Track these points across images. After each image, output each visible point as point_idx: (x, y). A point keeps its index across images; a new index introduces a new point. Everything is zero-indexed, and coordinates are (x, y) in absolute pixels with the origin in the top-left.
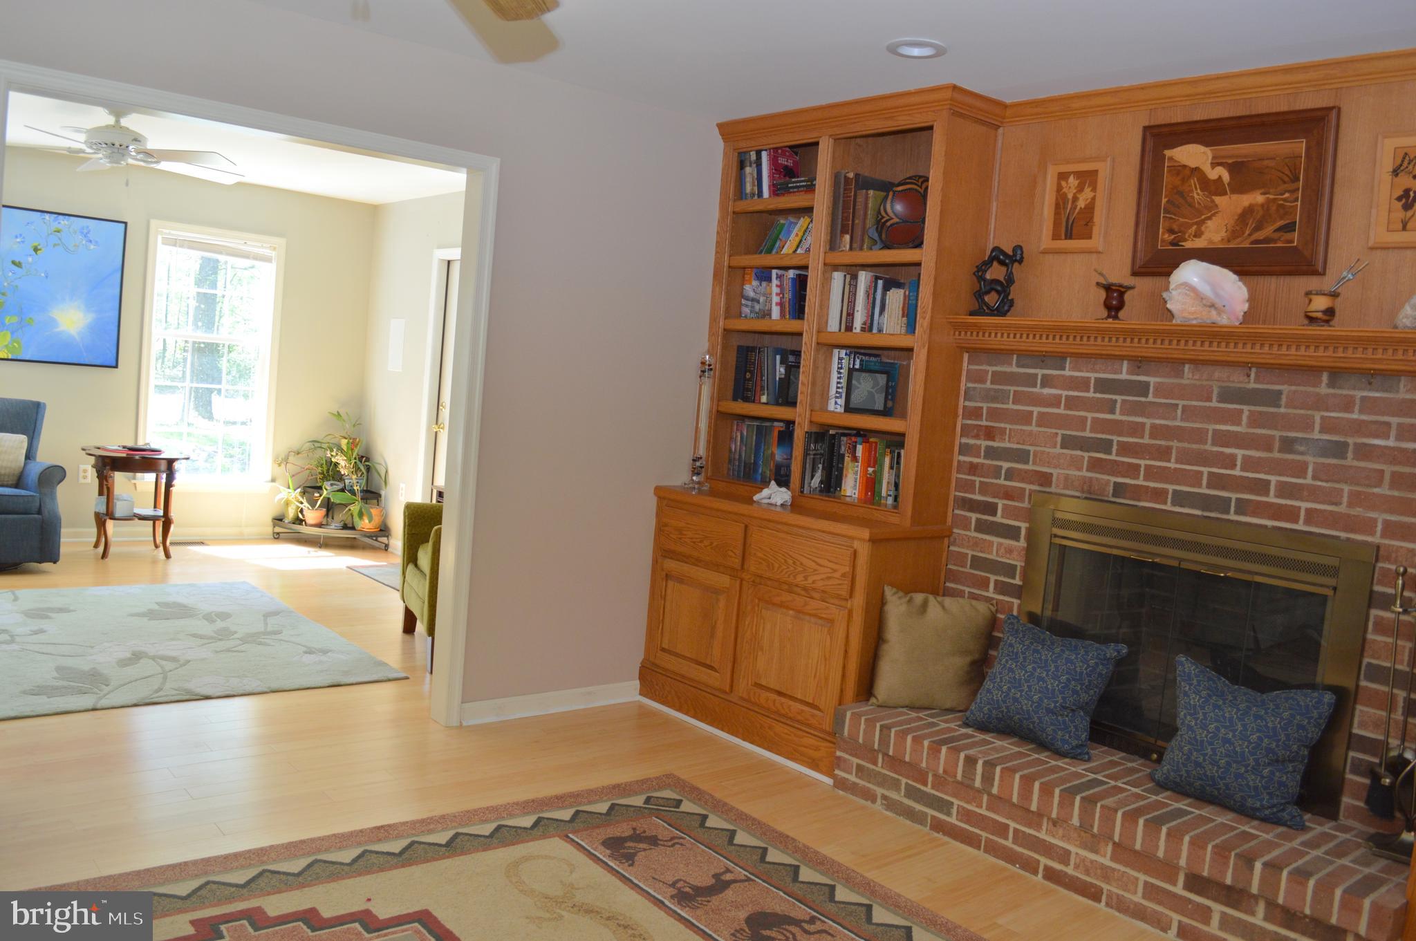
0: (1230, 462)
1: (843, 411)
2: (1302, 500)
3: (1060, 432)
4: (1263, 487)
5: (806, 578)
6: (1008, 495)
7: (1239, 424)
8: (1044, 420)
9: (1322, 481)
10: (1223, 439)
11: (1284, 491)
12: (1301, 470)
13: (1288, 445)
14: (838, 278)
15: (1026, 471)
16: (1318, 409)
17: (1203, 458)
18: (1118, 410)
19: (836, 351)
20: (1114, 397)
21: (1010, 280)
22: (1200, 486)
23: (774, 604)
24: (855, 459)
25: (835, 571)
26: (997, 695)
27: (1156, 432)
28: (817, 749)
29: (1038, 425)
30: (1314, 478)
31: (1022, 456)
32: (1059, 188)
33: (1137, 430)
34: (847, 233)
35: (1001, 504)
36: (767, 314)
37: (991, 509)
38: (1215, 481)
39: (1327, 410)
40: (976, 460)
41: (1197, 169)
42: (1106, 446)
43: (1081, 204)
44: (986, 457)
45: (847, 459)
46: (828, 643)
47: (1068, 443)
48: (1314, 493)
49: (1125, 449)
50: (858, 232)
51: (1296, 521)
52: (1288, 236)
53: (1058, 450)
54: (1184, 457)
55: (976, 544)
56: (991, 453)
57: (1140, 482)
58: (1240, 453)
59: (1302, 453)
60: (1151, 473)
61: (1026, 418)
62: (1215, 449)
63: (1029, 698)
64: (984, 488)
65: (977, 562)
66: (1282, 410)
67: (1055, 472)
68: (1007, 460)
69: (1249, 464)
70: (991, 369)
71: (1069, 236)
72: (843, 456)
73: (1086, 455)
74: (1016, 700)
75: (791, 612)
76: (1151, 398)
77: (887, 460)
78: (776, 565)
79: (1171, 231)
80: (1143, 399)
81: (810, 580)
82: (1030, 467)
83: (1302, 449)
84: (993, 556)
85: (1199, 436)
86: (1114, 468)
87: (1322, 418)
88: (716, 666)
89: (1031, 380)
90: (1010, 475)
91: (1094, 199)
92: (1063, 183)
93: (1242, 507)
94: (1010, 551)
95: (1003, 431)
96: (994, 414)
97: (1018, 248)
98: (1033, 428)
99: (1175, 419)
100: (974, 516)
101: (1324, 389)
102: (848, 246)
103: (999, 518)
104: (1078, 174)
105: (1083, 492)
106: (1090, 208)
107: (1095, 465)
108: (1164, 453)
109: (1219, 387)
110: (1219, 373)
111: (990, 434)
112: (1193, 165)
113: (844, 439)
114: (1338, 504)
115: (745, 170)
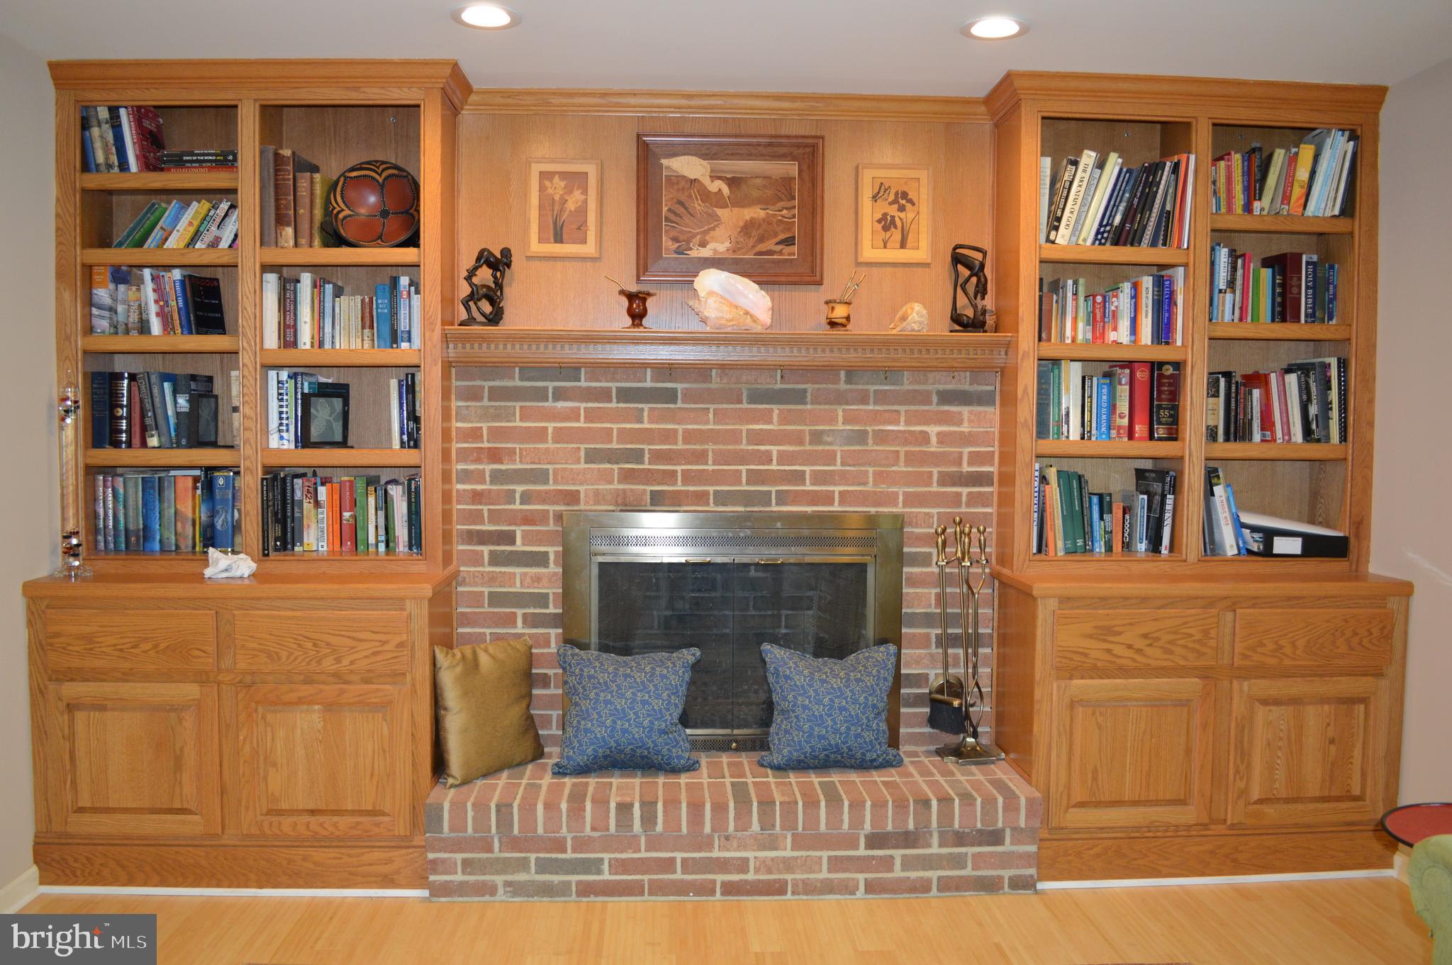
0: (767, 458)
1: (292, 446)
2: (835, 485)
3: (583, 447)
4: (799, 477)
5: (338, 660)
6: (528, 519)
7: (770, 422)
8: (560, 435)
9: (850, 466)
10: (756, 438)
11: (819, 478)
12: (830, 458)
13: (817, 437)
14: (271, 279)
15: (547, 492)
16: (840, 404)
17: (742, 458)
18: (646, 419)
19: (272, 374)
20: (640, 406)
21: (499, 285)
22: (740, 484)
23: (285, 704)
24: (317, 504)
25: (384, 643)
27: (689, 437)
28: (389, 861)
29: (556, 441)
30: (843, 464)
31: (542, 476)
32: (542, 189)
33: (669, 436)
34: (288, 225)
35: (519, 531)
36: (144, 328)
37: (509, 538)
38: (754, 477)
39: (847, 404)
40: (479, 487)
41: (693, 182)
42: (637, 456)
43: (571, 206)
44: (492, 482)
45: (308, 506)
46: (386, 731)
47: (592, 457)
48: (843, 477)
49: (658, 457)
50: (304, 226)
51: (832, 504)
52: (787, 249)
53: (583, 466)
54: (721, 458)
55: (492, 579)
56: (497, 477)
57: (679, 487)
58: (774, 449)
59: (830, 444)
60: (688, 477)
61: (541, 435)
62: (750, 447)
63: (639, 725)
64: (495, 517)
65: (495, 599)
66: (809, 407)
67: (582, 488)
68: (520, 482)
69: (784, 458)
70: (487, 384)
71: (559, 239)
72: (301, 502)
73: (615, 467)
74: (624, 731)
75: (317, 707)
76: (680, 404)
77: (372, 500)
78: (284, 654)
79: (675, 240)
80: (672, 406)
81: (345, 662)
82: (551, 487)
83: (829, 439)
84: (517, 589)
85: (734, 437)
86: (648, 477)
87: (844, 411)
88: (193, 807)
89: (541, 395)
90: (526, 498)
91: (585, 202)
92: (547, 183)
93: (782, 498)
94: (537, 579)
95: (512, 452)
96: (496, 434)
97: (506, 253)
98: (550, 445)
99: (707, 422)
100: (486, 550)
101: (843, 386)
102: (292, 243)
103: (519, 546)
104: (563, 175)
105: (617, 504)
106: (582, 211)
107: (627, 476)
108: (701, 457)
109: (749, 389)
110: (747, 376)
111: (495, 456)
112: (692, 178)
113: (298, 482)
114: (865, 484)
115: (95, 131)
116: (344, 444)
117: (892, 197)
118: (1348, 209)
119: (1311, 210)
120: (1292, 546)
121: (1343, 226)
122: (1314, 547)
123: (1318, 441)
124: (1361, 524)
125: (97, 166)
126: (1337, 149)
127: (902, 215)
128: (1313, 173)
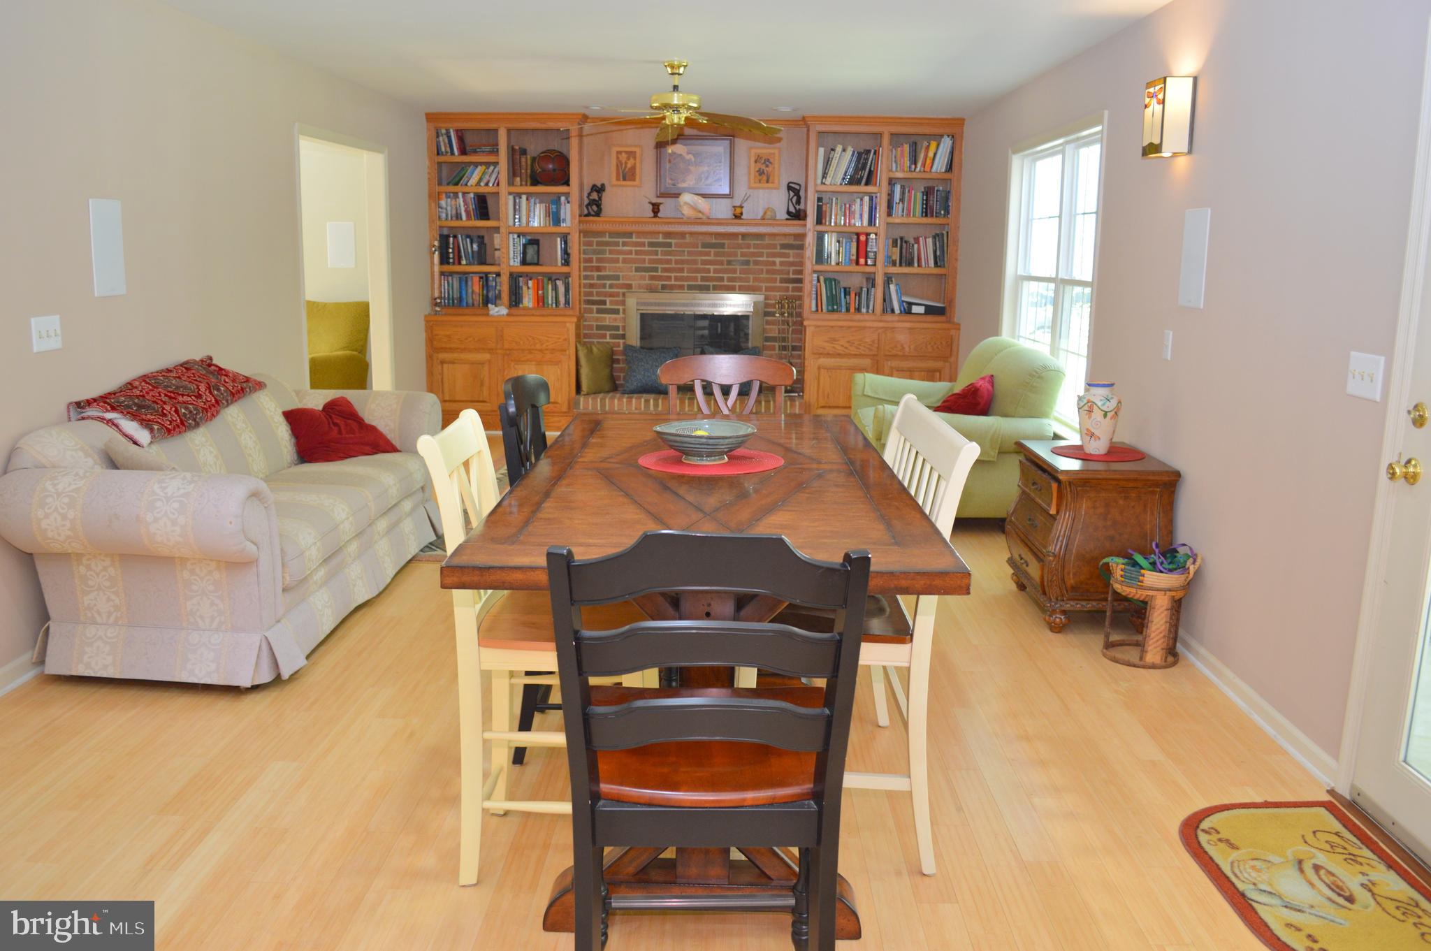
0: (709, 271)
1: (519, 264)
2: (737, 282)
3: (634, 265)
4: (721, 279)
5: (542, 345)
6: (611, 295)
7: (710, 256)
8: (625, 261)
9: (743, 274)
10: (704, 262)
11: (730, 280)
12: (734, 271)
13: (729, 263)
14: (511, 197)
15: (619, 284)
16: (739, 249)
17: (698, 271)
18: (659, 254)
19: (511, 235)
20: (657, 249)
21: (600, 198)
22: (698, 281)
23: (523, 361)
24: (528, 288)
25: (559, 338)
26: (639, 377)
27: (677, 262)
28: (559, 421)
29: (623, 263)
30: (740, 274)
31: (617, 278)
32: (618, 158)
33: (669, 262)
34: (517, 176)
35: (608, 300)
36: (458, 217)
37: (604, 303)
38: (703, 279)
39: (742, 249)
40: (592, 282)
41: (681, 155)
42: (656, 270)
43: (629, 166)
44: (597, 280)
45: (525, 288)
46: (559, 372)
47: (637, 270)
48: (740, 279)
49: (665, 270)
50: (524, 176)
51: (735, 290)
52: (719, 183)
53: (634, 273)
54: (690, 271)
55: (597, 319)
56: (599, 278)
57: (673, 283)
59: (734, 265)
60: (677, 279)
61: (617, 261)
64: (598, 294)
65: (599, 328)
66: (726, 250)
67: (633, 283)
68: (608, 280)
69: (716, 271)
70: (595, 240)
71: (624, 179)
72: (522, 287)
73: (647, 274)
75: (534, 363)
76: (673, 249)
77: (550, 287)
78: (522, 343)
79: (671, 179)
80: (670, 249)
81: (544, 346)
82: (621, 282)
83: (734, 263)
84: (608, 323)
85: (695, 262)
86: (660, 278)
87: (741, 252)
88: (488, 401)
89: (617, 244)
90: (611, 286)
91: (635, 164)
92: (620, 156)
93: (715, 288)
94: (615, 320)
95: (605, 268)
96: (599, 260)
97: (603, 185)
98: (620, 265)
99: (684, 256)
100: (595, 307)
101: (740, 242)
102: (519, 184)
103: (608, 306)
104: (626, 152)
105: (647, 289)
106: (633, 168)
107: (652, 278)
108: (681, 270)
109: (701, 243)
110: (701, 237)
111: (598, 269)
112: (679, 153)
113: (521, 279)
114: (749, 282)
115: (441, 138)
116: (537, 264)
117: (763, 161)
118: (950, 168)
119: (934, 169)
120: (921, 310)
121: (947, 176)
122: (930, 310)
123: (940, 266)
124: (951, 302)
125: (442, 152)
126: (946, 143)
127: (767, 169)
128: (935, 154)
